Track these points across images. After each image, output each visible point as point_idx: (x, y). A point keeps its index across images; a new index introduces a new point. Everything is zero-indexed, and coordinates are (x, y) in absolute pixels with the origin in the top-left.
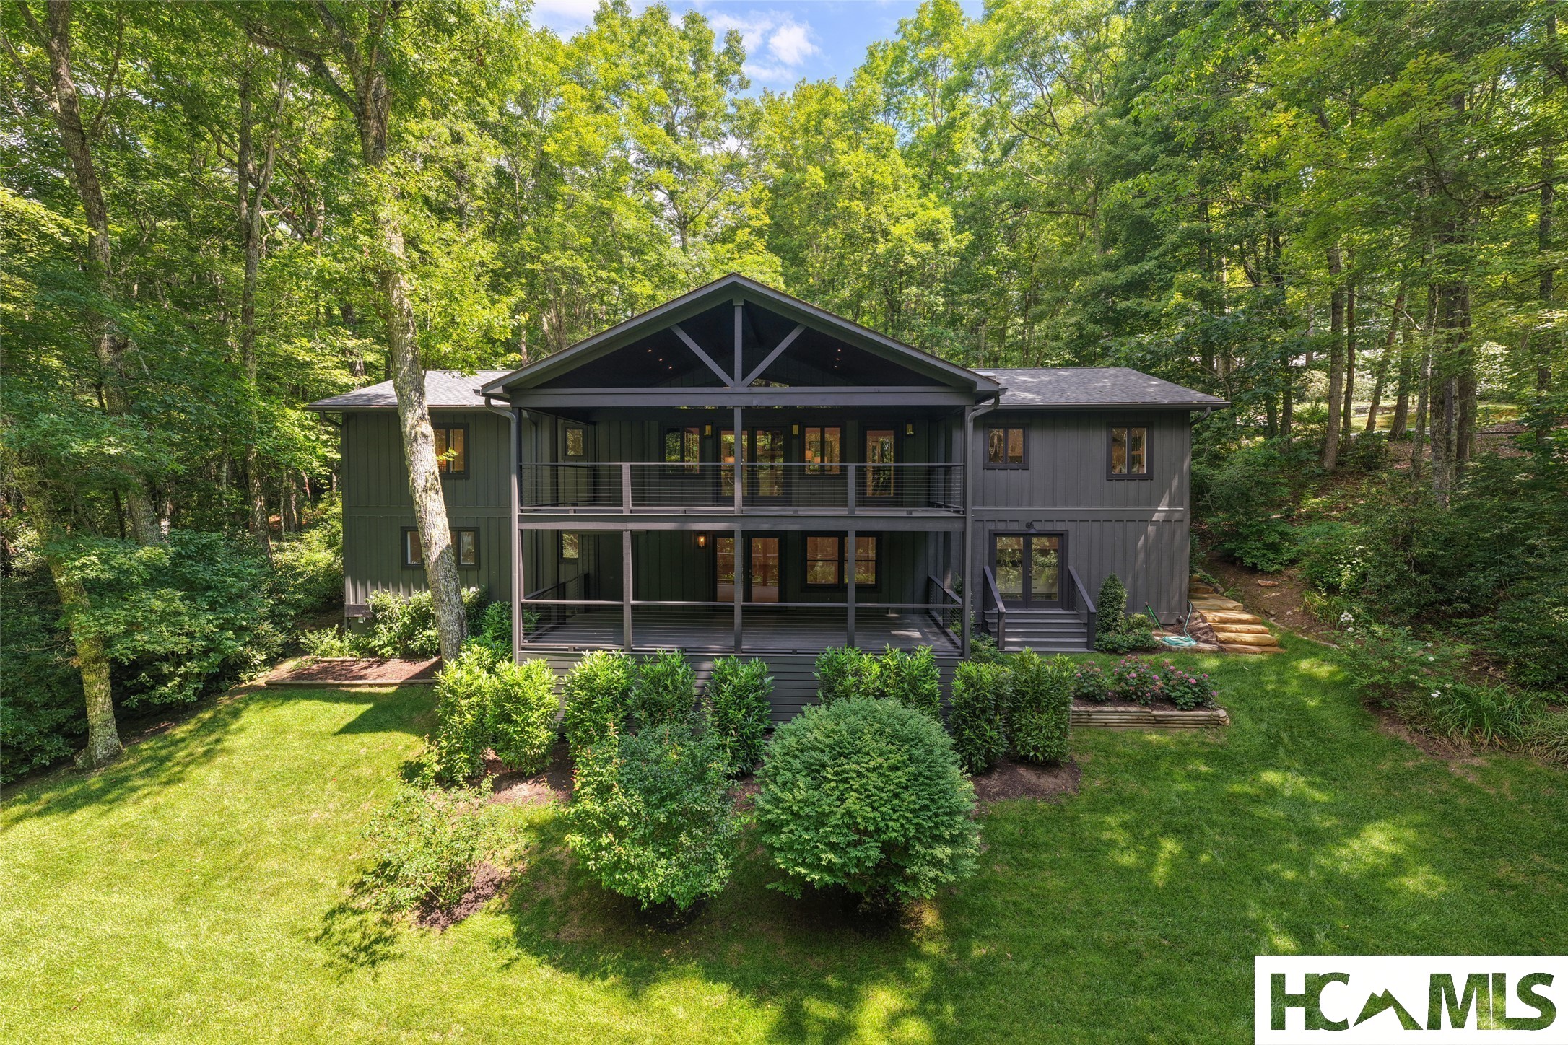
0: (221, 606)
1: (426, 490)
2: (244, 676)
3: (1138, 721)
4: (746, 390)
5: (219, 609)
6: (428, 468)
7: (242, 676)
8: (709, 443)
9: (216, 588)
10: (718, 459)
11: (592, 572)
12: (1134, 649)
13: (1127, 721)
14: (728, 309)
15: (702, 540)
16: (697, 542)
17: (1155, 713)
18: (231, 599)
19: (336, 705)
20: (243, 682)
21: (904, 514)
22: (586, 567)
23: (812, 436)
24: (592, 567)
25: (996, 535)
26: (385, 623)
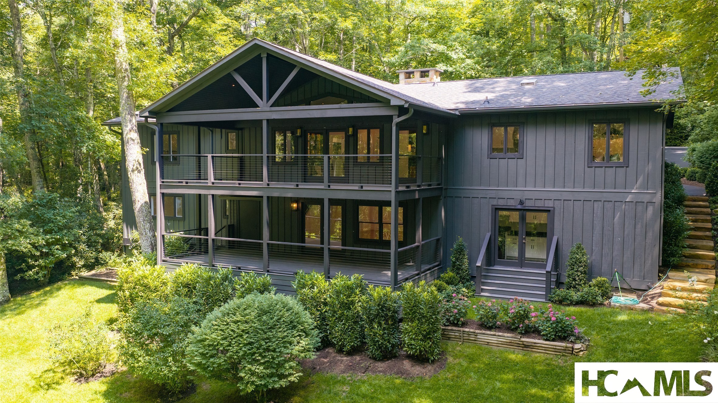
0: (55, 232)
1: (133, 171)
2: (73, 273)
3: (510, 344)
4: (268, 109)
5: (54, 234)
6: (134, 158)
7: (72, 272)
8: (300, 140)
9: (53, 222)
10: (306, 152)
11: (235, 224)
12: (581, 303)
13: (503, 343)
14: (259, 59)
15: (295, 205)
16: (291, 208)
17: (523, 339)
18: (59, 229)
19: (101, 290)
20: (73, 276)
21: (357, 188)
22: (232, 221)
23: (362, 135)
24: (235, 221)
25: (497, 209)
26: (137, 249)
